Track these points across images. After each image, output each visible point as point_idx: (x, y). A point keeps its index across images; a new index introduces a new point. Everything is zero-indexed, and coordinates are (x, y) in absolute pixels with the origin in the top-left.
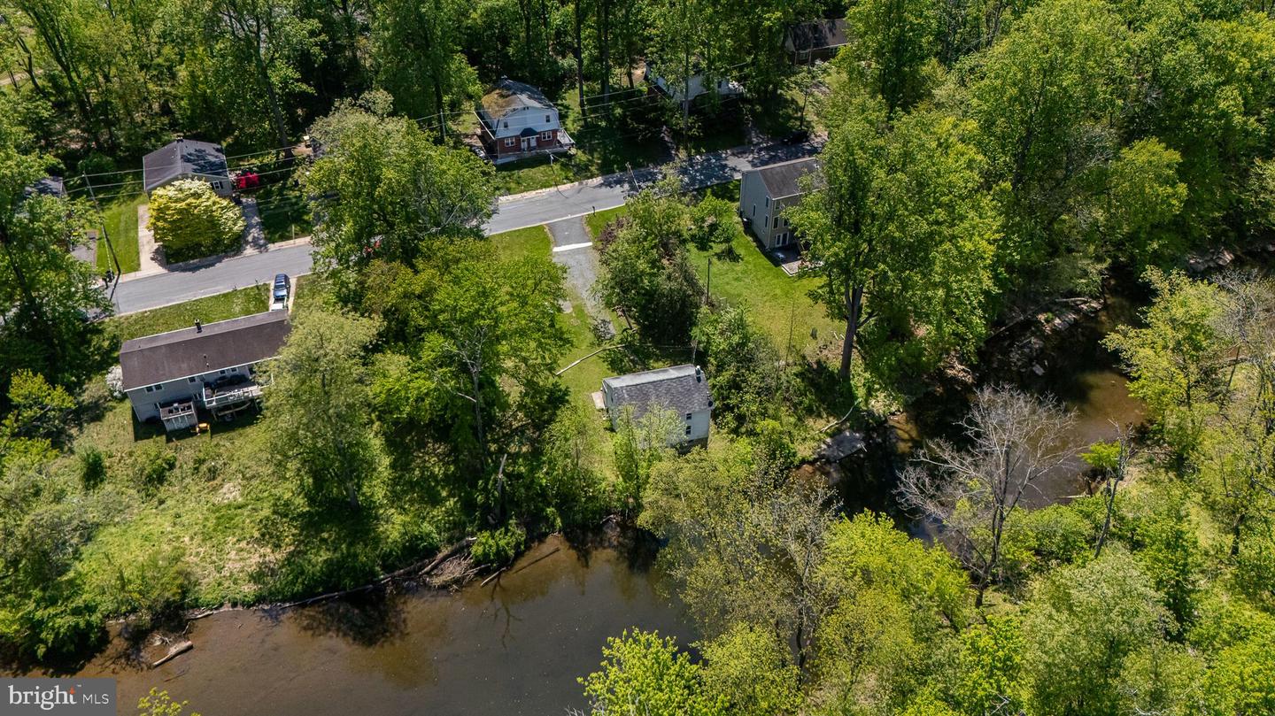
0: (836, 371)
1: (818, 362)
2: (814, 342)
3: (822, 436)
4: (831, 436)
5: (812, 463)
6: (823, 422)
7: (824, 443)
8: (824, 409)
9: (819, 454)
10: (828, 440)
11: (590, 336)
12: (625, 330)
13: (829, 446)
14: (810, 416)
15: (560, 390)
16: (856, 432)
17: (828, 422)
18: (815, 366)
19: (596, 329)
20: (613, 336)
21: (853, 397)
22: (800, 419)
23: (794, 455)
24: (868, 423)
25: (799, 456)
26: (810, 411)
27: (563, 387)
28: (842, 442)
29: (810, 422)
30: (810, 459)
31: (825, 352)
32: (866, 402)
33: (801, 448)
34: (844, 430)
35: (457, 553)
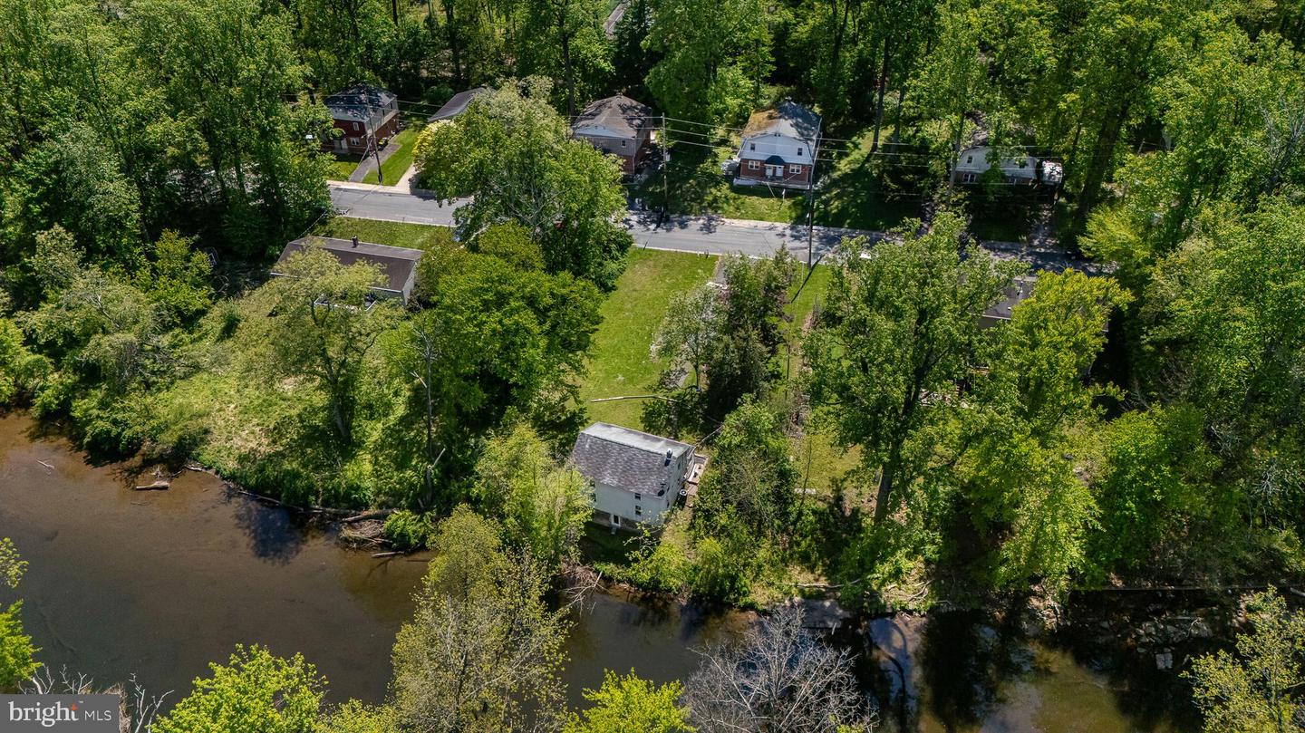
1: (854, 511)
3: (794, 591)
4: (806, 596)
5: (759, 613)
6: (811, 577)
7: (791, 599)
9: (775, 607)
10: (797, 599)
11: (656, 378)
12: (692, 387)
13: (792, 604)
14: (802, 563)
15: (581, 418)
17: (816, 580)
18: (848, 513)
19: (669, 373)
20: (675, 388)
21: (870, 568)
22: (784, 560)
23: (745, 594)
25: (749, 599)
27: (586, 416)
28: (814, 609)
29: (794, 569)
34: (828, 598)
35: (380, 518)
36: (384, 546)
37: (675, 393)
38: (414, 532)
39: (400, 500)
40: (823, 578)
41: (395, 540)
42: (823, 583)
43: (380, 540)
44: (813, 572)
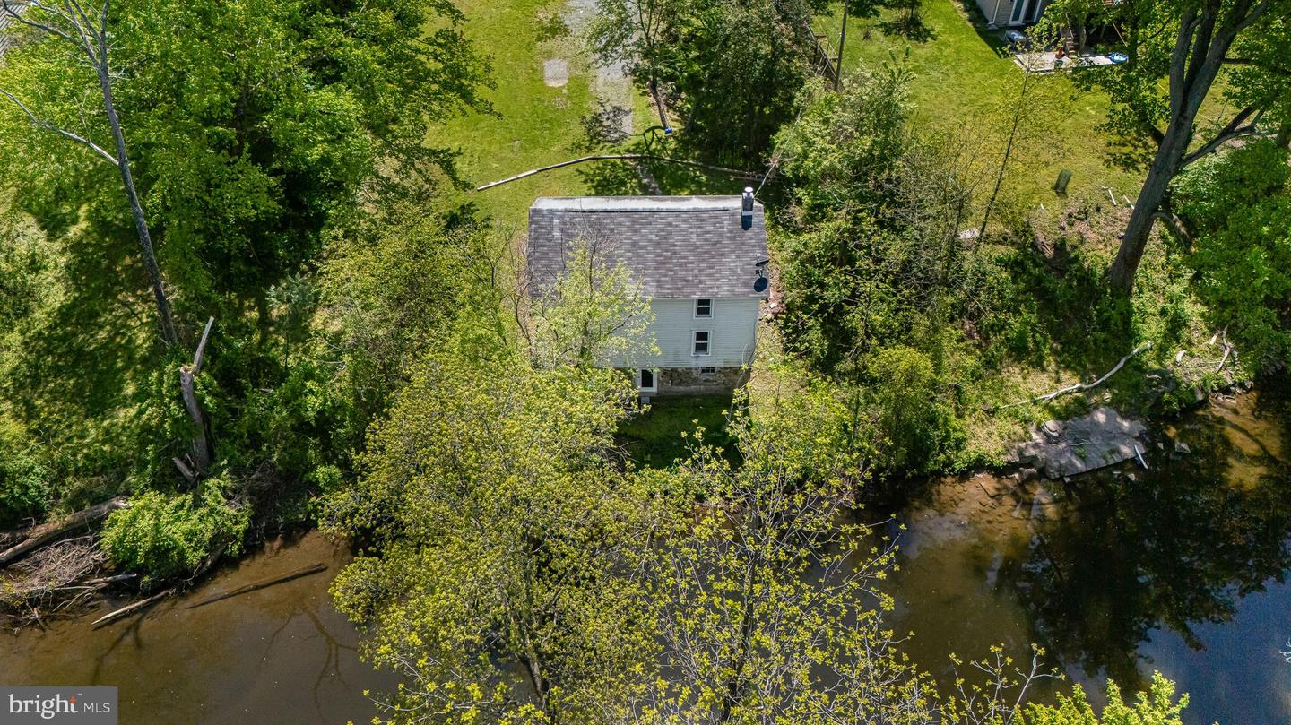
0: (1099, 271)
1: (1059, 247)
2: (1058, 203)
3: (1036, 412)
4: (1060, 416)
5: (998, 472)
6: (1044, 379)
7: (1039, 429)
8: (1054, 352)
9: (1021, 452)
10: (1051, 425)
12: (653, 129)
14: (1019, 360)
16: (1125, 416)
17: (1058, 381)
18: (1049, 253)
19: (597, 119)
20: (623, 137)
21: (1128, 335)
22: (990, 364)
23: (959, 445)
24: (1159, 402)
25: (971, 450)
26: (1019, 351)
28: (1086, 434)
29: (1013, 375)
30: (997, 462)
31: (1079, 227)
32: (1162, 352)
33: (980, 431)
34: (1096, 407)
35: (85, 531)
36: (116, 592)
37: (629, 143)
38: (190, 536)
39: (122, 476)
41: (142, 570)
43: (101, 582)
44: (1044, 370)
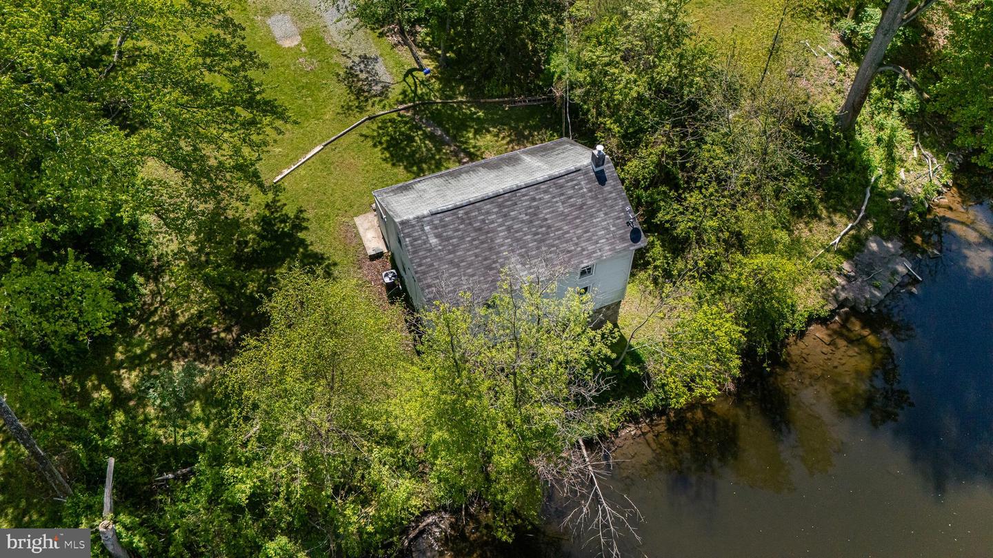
0: (831, 120)
3: (833, 259)
4: (848, 255)
5: (823, 321)
6: (824, 226)
7: (840, 273)
8: (821, 201)
9: (835, 298)
10: (846, 266)
11: (340, 92)
12: (410, 72)
13: (848, 278)
15: (284, 219)
16: (888, 239)
19: (350, 74)
20: (386, 87)
23: (793, 309)
24: (904, 219)
25: (801, 310)
26: (798, 209)
27: (290, 211)
29: (803, 231)
30: (823, 314)
31: (801, 83)
32: (890, 173)
33: (803, 293)
34: (867, 239)
37: (395, 93)
40: (836, 218)
42: (844, 226)
